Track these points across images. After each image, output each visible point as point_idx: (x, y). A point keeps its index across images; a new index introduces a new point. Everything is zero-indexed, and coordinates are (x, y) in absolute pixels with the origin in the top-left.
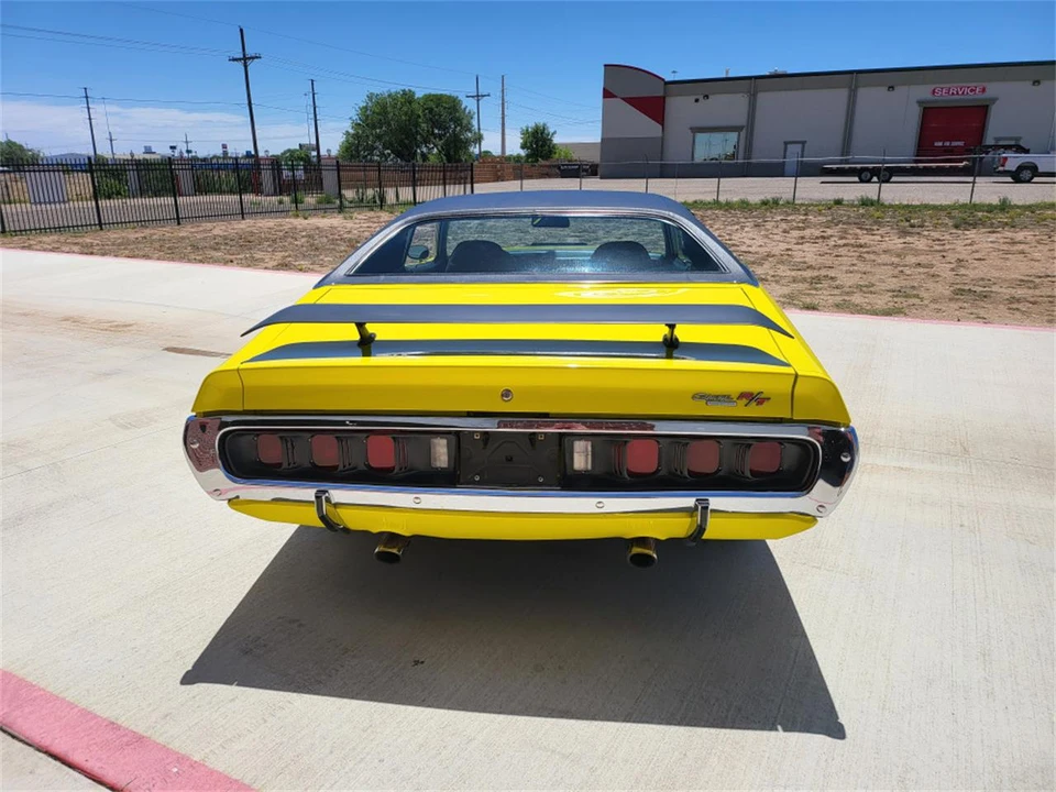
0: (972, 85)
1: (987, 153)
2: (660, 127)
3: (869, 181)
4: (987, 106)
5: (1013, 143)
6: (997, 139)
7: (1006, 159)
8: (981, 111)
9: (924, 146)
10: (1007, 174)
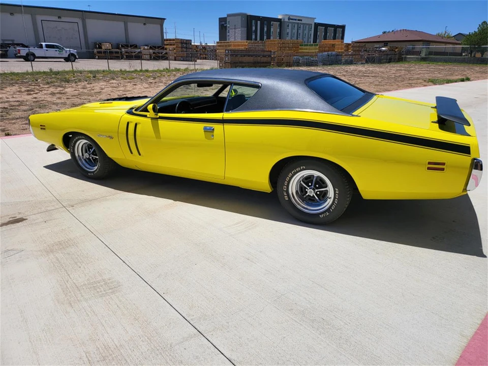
7: (19, 50)
10: (20, 57)
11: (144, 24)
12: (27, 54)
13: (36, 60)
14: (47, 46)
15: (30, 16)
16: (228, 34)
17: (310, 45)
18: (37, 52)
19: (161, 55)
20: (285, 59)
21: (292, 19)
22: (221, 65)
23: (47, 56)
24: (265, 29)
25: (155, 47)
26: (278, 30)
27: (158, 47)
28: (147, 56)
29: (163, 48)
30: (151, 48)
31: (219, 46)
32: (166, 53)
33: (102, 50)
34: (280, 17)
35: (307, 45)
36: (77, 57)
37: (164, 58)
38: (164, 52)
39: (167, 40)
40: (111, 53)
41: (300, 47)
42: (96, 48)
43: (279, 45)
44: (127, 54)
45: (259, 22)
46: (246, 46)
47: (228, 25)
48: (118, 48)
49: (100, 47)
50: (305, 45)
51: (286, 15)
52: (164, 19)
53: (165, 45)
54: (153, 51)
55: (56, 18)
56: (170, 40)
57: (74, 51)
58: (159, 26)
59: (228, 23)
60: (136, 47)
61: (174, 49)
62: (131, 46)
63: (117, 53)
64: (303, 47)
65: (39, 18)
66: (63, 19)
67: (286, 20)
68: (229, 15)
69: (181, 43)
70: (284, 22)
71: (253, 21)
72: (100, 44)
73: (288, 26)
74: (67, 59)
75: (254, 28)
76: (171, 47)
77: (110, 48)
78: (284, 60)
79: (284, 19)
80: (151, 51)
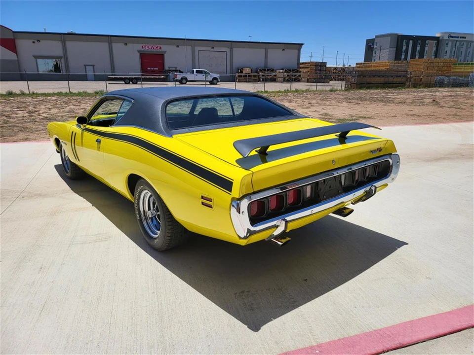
0: (157, 46)
1: (170, 73)
2: (15, 54)
3: (129, 83)
4: (163, 54)
5: (174, 69)
6: (169, 67)
7: (176, 75)
8: (161, 56)
9: (144, 70)
10: (177, 81)
11: (283, 50)
12: (181, 78)
13: (187, 83)
14: (197, 72)
15: (191, 47)
16: (374, 55)
17: (466, 64)
18: (190, 77)
19: (294, 77)
20: (424, 80)
21: (453, 37)
22: (347, 86)
23: (196, 80)
24: (418, 48)
25: (290, 70)
26: (434, 49)
27: (293, 70)
28: (281, 79)
29: (298, 71)
30: (286, 71)
31: (358, 67)
32: (300, 76)
33: (243, 74)
34: (438, 35)
35: (462, 64)
36: (219, 80)
37: (298, 80)
38: (298, 74)
39: (303, 63)
40: (250, 76)
41: (453, 66)
42: (238, 73)
43: (426, 64)
44: (263, 77)
45: (411, 42)
46: (387, 66)
47: (375, 46)
48: (257, 72)
49: (242, 72)
50: (459, 64)
51: (446, 33)
52: (302, 44)
53: (300, 68)
54: (288, 74)
55: (210, 49)
56: (306, 63)
57: (217, 76)
58: (296, 51)
59: (375, 44)
60: (272, 71)
61: (308, 72)
62: (268, 70)
63: (255, 76)
64: (457, 66)
65: (197, 49)
66: (215, 49)
67: (446, 38)
68: (377, 37)
69: (316, 66)
70: (443, 40)
71: (405, 41)
72: (242, 69)
73: (447, 44)
74: (211, 83)
75: (404, 48)
76: (305, 70)
77: (250, 72)
78: (422, 80)
79: (443, 37)
80: (285, 74)
